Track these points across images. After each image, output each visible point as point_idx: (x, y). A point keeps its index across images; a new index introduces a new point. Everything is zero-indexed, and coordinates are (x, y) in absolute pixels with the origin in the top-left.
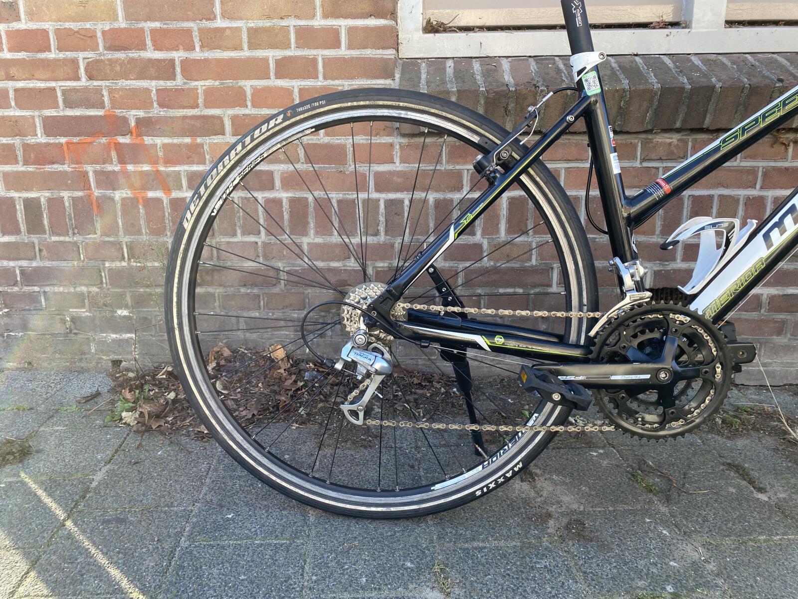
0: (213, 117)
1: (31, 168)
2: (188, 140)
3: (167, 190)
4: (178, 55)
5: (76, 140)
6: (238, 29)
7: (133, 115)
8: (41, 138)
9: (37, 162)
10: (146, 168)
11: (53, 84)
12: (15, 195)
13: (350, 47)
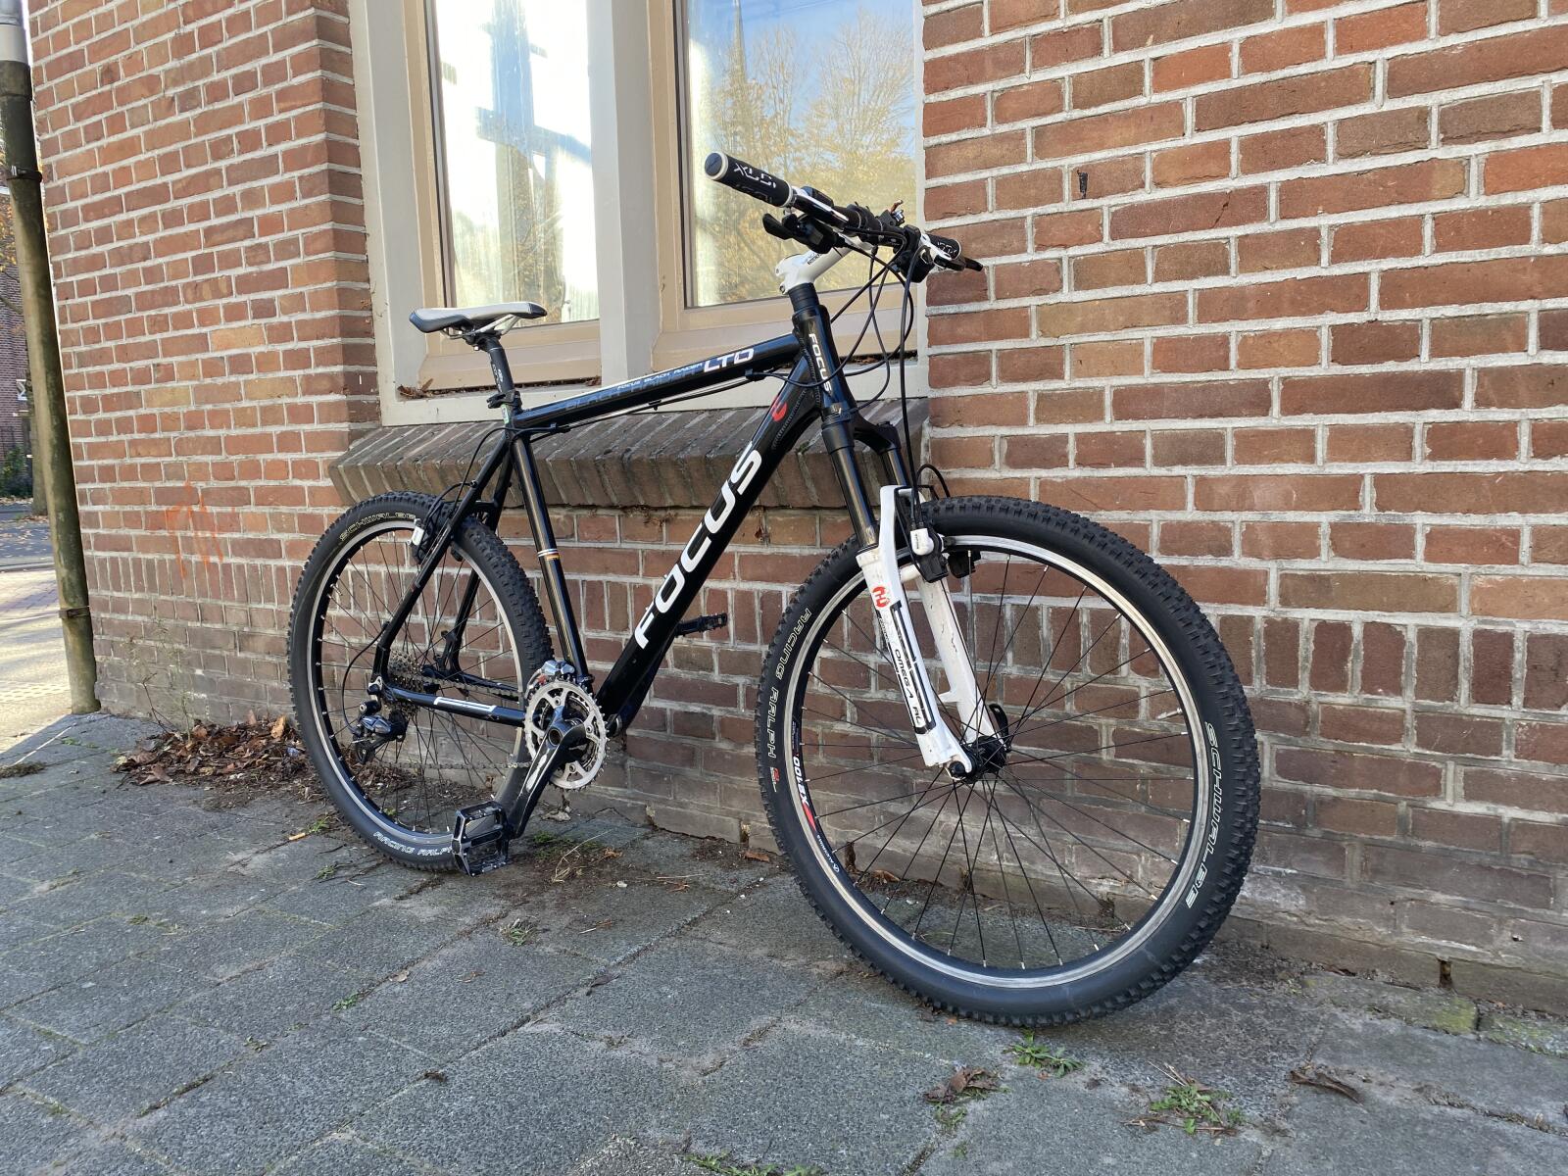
0: (243, 488)
1: (148, 533)
2: (229, 509)
3: (221, 556)
4: (222, 432)
5: (171, 508)
6: (253, 408)
7: (201, 485)
8: (154, 508)
9: (151, 529)
10: (208, 534)
11: (159, 460)
12: (141, 556)
13: (321, 422)
